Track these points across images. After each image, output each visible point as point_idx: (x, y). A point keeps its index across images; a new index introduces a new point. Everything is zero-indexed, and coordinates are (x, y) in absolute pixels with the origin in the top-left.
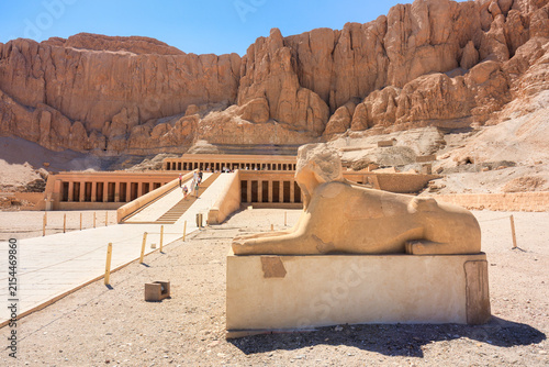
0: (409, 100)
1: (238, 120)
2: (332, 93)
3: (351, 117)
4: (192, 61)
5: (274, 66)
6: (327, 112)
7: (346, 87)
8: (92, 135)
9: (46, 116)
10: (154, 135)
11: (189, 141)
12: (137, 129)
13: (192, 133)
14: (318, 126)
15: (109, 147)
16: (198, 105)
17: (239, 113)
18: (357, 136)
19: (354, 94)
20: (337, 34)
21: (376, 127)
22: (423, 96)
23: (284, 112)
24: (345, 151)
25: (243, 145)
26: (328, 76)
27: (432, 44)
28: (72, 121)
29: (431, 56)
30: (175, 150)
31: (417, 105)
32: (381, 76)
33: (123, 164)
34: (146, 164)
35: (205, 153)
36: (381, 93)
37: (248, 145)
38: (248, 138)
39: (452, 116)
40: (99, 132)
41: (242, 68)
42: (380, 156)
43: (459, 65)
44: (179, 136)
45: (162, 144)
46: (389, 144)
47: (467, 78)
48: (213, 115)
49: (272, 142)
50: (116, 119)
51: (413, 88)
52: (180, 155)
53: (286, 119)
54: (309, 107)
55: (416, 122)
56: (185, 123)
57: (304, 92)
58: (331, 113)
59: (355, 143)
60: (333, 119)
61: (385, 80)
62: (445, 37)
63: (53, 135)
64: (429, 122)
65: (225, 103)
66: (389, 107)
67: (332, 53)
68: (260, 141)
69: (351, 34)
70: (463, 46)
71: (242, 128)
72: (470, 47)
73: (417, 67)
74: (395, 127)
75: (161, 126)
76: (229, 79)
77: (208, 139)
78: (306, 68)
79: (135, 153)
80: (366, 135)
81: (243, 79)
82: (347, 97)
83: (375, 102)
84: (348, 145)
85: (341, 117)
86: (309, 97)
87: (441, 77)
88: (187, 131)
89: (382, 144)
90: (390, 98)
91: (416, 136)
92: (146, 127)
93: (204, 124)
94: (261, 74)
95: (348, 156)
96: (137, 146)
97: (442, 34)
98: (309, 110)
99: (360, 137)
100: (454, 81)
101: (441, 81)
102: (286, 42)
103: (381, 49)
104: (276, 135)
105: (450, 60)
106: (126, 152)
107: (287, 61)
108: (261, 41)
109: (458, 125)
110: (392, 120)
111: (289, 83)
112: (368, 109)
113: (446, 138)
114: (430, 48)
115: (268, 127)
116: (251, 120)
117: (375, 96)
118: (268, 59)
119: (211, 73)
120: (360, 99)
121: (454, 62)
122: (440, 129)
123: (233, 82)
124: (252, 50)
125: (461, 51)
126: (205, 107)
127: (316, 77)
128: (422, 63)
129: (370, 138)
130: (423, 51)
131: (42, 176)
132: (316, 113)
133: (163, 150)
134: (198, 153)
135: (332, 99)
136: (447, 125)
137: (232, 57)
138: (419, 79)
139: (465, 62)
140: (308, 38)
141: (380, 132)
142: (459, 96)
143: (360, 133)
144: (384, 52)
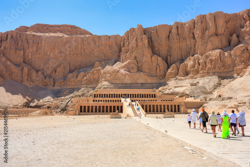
0: (205, 63)
1: (122, 71)
2: (169, 57)
3: (178, 70)
4: (96, 39)
5: (140, 44)
6: (166, 67)
7: (176, 54)
8: (47, 78)
9: (26, 69)
10: (79, 78)
11: (97, 81)
12: (70, 75)
13: (99, 77)
14: (162, 72)
15: (56, 84)
16: (100, 61)
17: (123, 68)
18: (181, 80)
19: (179, 58)
20: (171, 27)
21: (190, 75)
22: (211, 61)
23: (145, 67)
24: (175, 87)
25: (126, 84)
26: (167, 48)
27: (216, 35)
28: (37, 71)
29: (216, 41)
30: (90, 86)
31: (209, 65)
32: (192, 49)
33: (65, 93)
34: (76, 93)
35: (107, 88)
36: (192, 58)
37: (128, 84)
38: (127, 80)
39: (225, 71)
40: (50, 76)
41: (122, 43)
42: (190, 91)
43: (229, 45)
44: (92, 79)
45: (83, 83)
46: (195, 85)
47: (232, 52)
48: (108, 68)
49: (139, 82)
50: (58, 70)
51: (207, 57)
52: (94, 89)
53: (146, 71)
54: (158, 64)
55: (208, 74)
56: (95, 72)
57: (155, 57)
58: (169, 67)
59: (180, 83)
60: (169, 71)
61: (195, 51)
62: (223, 32)
63: (29, 79)
64: (214, 74)
65: (113, 60)
66: (196, 66)
67: (168, 37)
68: (134, 82)
69: (177, 27)
70: (231, 35)
71: (125, 75)
72: (234, 37)
73: (210, 46)
74: (199, 75)
75: (82, 74)
76: (115, 48)
77: (108, 81)
78: (156, 44)
79: (70, 87)
80: (185, 79)
81: (123, 49)
82: (176, 59)
83: (189, 62)
84: (177, 84)
85: (173, 70)
86: (157, 60)
87: (220, 52)
88: (96, 76)
89: (192, 85)
90: (197, 61)
91: (207, 80)
92: (75, 74)
93: (105, 73)
94: (133, 47)
95: (177, 90)
96: (70, 84)
97: (221, 30)
98: (158, 66)
99: (183, 80)
100: (226, 54)
101: (220, 54)
102: (145, 31)
103: (192, 36)
104: (142, 78)
105: (225, 42)
106: (65, 87)
107: (146, 42)
108: (132, 30)
109: (228, 75)
110: (197, 72)
111: (148, 52)
112: (186, 66)
113: (222, 81)
114: (215, 37)
115: (137, 75)
116: (129, 71)
117: (190, 59)
118: (136, 40)
119: (106, 45)
120: (182, 60)
121: (227, 43)
122: (219, 77)
123: (117, 50)
124: (127, 34)
125: (231, 38)
126: (103, 63)
127: (160, 49)
128: (212, 44)
129: (187, 81)
130: (212, 38)
131: (28, 100)
132: (161, 68)
133: (84, 86)
134: (104, 88)
135: (169, 60)
136: (223, 75)
137: (116, 37)
138: (210, 52)
139: (232, 44)
140: (156, 29)
141: (192, 78)
142: (228, 61)
143: (183, 78)
144: (194, 38)
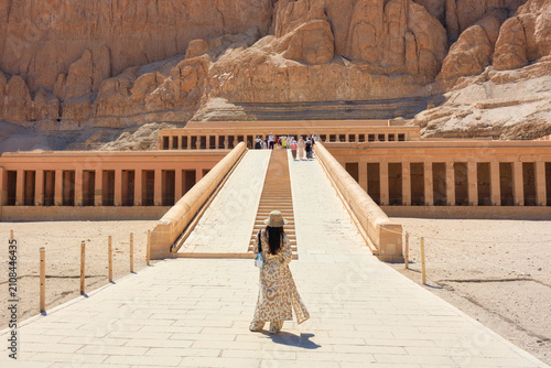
1: (279, 60)
2: (450, 3)
3: (492, 44)
6: (443, 38)
8: (39, 97)
10: (136, 92)
11: (194, 101)
12: (109, 84)
13: (199, 86)
14: (426, 59)
15: (66, 115)
16: (207, 39)
17: (283, 47)
18: (506, 80)
21: (547, 60)
23: (362, 41)
24: (486, 107)
25: (289, 104)
28: (8, 76)
30: (171, 115)
33: (87, 142)
34: (125, 141)
35: (222, 119)
37: (297, 104)
38: (298, 92)
40: (48, 92)
44: (177, 93)
45: (149, 107)
48: (233, 55)
49: (340, 96)
50: (75, 69)
52: (181, 124)
53: (365, 54)
54: (408, 30)
56: (186, 70)
57: (397, 4)
58: (451, 40)
59: (502, 93)
60: (455, 50)
65: (252, 32)
68: (320, 96)
71: (286, 73)
75: (146, 77)
77: (228, 96)
79: (106, 124)
80: (525, 77)
82: (480, 8)
83: (540, 13)
84: (490, 95)
85: (471, 45)
86: (408, 13)
88: (189, 84)
92: (123, 80)
93: (218, 70)
95: (494, 117)
96: (109, 112)
98: (409, 36)
99: (513, 80)
104: (348, 82)
106: (91, 122)
112: (526, 28)
115: (333, 71)
116: (302, 60)
126: (218, 41)
129: (535, 82)
132: (423, 41)
133: (150, 117)
135: (450, 14)
143: (512, 73)
